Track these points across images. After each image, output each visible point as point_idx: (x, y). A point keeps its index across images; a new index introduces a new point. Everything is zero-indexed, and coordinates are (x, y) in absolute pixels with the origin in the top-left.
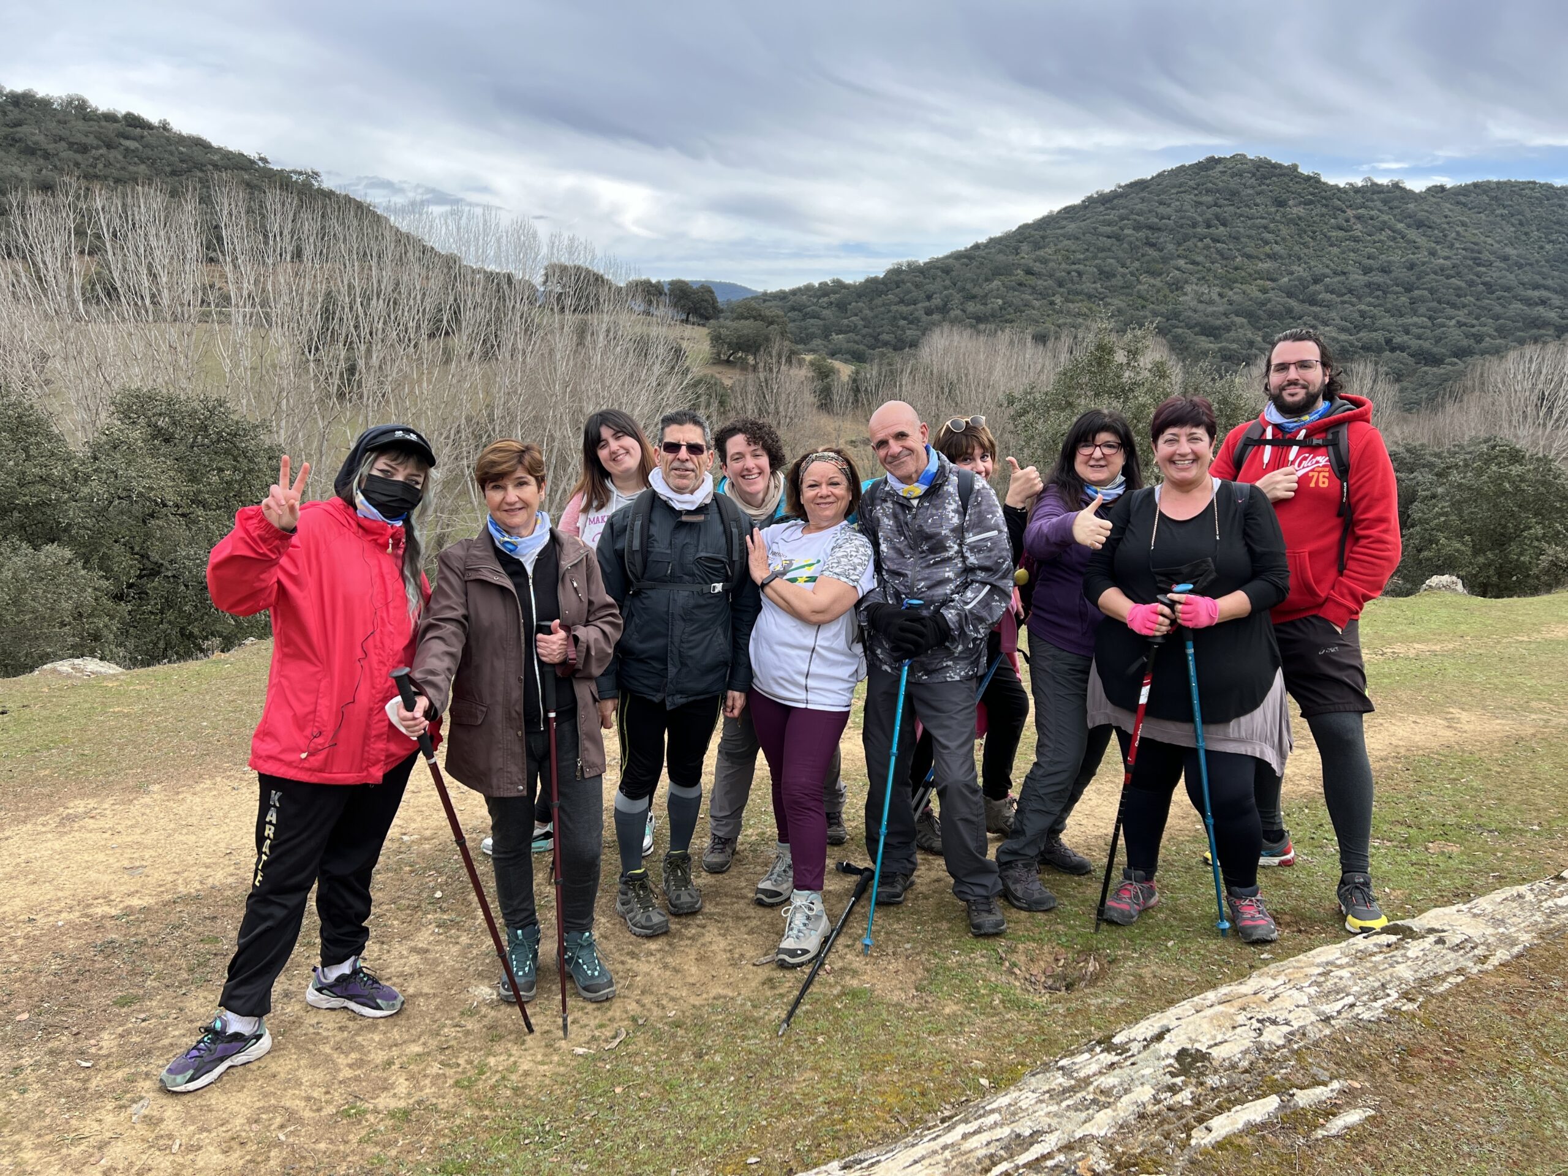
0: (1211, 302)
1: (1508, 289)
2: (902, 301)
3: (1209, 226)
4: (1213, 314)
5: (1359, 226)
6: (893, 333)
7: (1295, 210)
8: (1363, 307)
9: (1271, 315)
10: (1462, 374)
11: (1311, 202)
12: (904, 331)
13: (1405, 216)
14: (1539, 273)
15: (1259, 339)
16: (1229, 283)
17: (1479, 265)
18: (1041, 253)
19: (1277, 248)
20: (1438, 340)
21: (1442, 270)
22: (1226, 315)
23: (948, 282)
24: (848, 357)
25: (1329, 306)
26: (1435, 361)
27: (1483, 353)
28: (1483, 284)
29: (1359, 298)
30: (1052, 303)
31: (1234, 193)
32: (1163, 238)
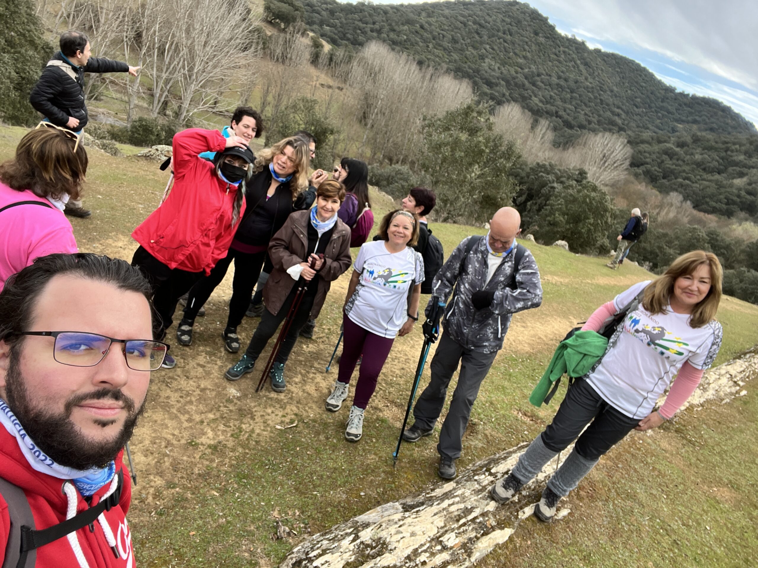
0: (494, 70)
1: (608, 105)
2: (361, 20)
3: (504, 33)
4: (493, 76)
5: (563, 56)
6: (353, 35)
7: (541, 39)
8: (552, 94)
9: (516, 85)
10: (579, 136)
11: (548, 38)
12: (358, 35)
13: (582, 59)
14: (622, 102)
15: (508, 94)
16: (504, 64)
17: (602, 90)
18: (429, 19)
19: (528, 54)
20: (575, 118)
21: (587, 88)
22: (498, 78)
23: (384, 19)
24: (329, 40)
25: (539, 88)
26: (571, 127)
27: (589, 130)
28: (601, 100)
29: (552, 89)
30: (428, 46)
31: (519, 22)
32: (484, 32)
